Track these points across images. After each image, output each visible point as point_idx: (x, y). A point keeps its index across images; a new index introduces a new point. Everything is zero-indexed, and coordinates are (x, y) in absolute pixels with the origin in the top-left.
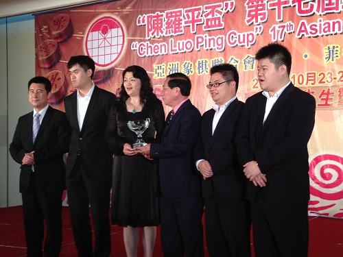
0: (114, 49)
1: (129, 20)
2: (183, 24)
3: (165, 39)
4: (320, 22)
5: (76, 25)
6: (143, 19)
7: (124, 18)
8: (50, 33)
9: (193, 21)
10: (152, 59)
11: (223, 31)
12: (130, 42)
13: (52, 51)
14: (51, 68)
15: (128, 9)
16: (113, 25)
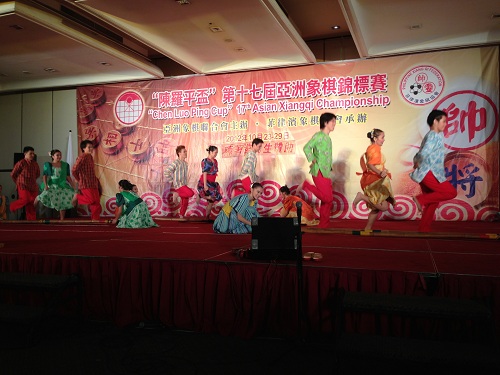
0: (136, 114)
1: (147, 95)
2: (183, 100)
3: (171, 109)
4: (265, 104)
5: (108, 96)
6: (156, 95)
7: (143, 93)
8: (88, 99)
9: (189, 99)
10: (162, 121)
11: (208, 106)
12: (147, 110)
13: (90, 113)
14: (89, 124)
15: (146, 88)
16: (135, 97)
